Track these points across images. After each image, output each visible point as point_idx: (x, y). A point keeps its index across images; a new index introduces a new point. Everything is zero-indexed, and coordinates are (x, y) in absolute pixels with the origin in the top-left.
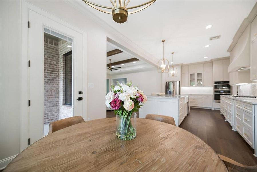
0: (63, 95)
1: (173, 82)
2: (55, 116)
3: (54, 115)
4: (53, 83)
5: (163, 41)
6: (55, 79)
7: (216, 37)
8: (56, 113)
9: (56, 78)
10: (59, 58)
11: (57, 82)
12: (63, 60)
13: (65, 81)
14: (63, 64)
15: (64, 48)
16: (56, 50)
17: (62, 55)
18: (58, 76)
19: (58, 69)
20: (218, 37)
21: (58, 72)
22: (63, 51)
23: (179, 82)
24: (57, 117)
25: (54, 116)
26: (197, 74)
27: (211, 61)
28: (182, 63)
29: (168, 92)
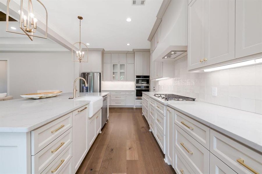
26: (119, 65)
27: (133, 52)
28: (103, 48)
29: (85, 88)
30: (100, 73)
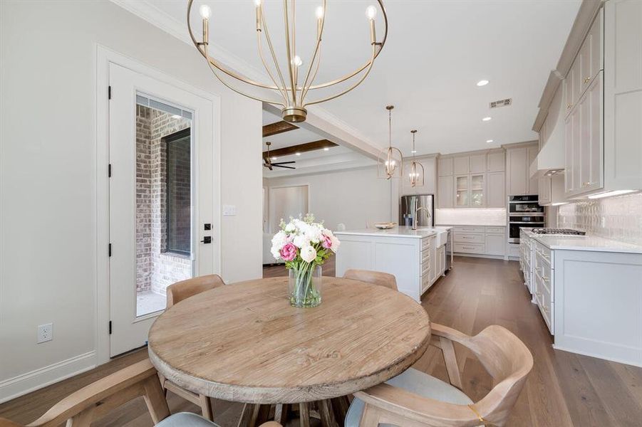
0: (162, 231)
1: (418, 197)
2: (144, 278)
3: (141, 276)
4: (139, 204)
5: (390, 108)
6: (143, 194)
7: (502, 101)
8: (145, 271)
9: (145, 191)
10: (152, 146)
11: (147, 199)
12: (162, 150)
13: (165, 199)
14: (162, 160)
15: (164, 123)
16: (144, 127)
17: (160, 138)
18: (149, 187)
19: (150, 171)
20: (507, 102)
21: (150, 176)
22: (162, 129)
23: (431, 196)
24: (148, 281)
25: (140, 279)
26: (471, 178)
27: (502, 149)
28: (437, 152)
29: (407, 220)
30: (433, 196)
